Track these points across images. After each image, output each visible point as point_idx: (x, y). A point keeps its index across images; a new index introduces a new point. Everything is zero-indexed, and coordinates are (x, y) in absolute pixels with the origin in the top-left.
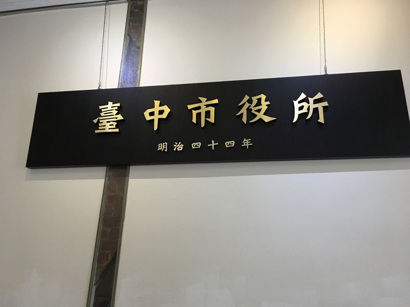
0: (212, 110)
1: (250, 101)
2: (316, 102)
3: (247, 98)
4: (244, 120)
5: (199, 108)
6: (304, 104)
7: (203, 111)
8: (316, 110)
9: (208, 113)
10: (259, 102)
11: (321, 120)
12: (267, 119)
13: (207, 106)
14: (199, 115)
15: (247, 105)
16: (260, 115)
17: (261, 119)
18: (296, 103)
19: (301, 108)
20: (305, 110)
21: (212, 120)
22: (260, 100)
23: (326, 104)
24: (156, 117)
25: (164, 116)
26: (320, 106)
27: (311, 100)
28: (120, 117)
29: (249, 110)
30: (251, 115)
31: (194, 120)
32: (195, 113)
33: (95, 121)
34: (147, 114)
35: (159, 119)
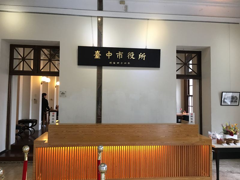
0: (122, 55)
1: (130, 54)
2: (143, 55)
3: (129, 53)
4: (129, 58)
5: (119, 54)
6: (141, 55)
7: (120, 55)
8: (143, 57)
9: (121, 56)
10: (132, 54)
11: (144, 59)
12: (133, 58)
13: (121, 54)
14: (119, 56)
15: (129, 54)
16: (132, 57)
17: (132, 58)
18: (139, 55)
19: (140, 56)
20: (141, 57)
21: (122, 57)
22: (132, 53)
23: (145, 56)
24: (109, 56)
25: (111, 55)
26: (144, 56)
27: (142, 55)
28: (100, 55)
29: (130, 56)
30: (130, 57)
31: (118, 57)
32: (118, 55)
33: (94, 55)
34: (107, 54)
35: (110, 56)
